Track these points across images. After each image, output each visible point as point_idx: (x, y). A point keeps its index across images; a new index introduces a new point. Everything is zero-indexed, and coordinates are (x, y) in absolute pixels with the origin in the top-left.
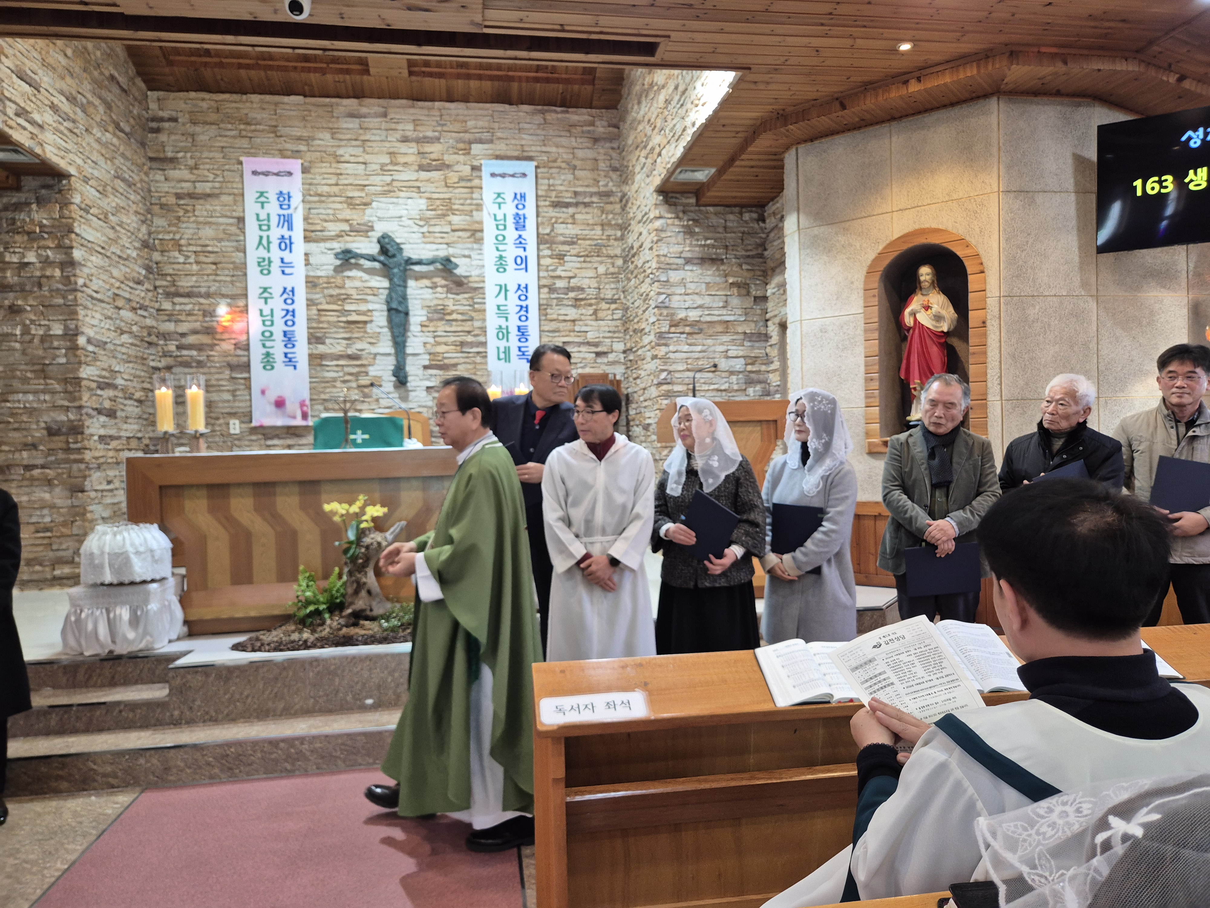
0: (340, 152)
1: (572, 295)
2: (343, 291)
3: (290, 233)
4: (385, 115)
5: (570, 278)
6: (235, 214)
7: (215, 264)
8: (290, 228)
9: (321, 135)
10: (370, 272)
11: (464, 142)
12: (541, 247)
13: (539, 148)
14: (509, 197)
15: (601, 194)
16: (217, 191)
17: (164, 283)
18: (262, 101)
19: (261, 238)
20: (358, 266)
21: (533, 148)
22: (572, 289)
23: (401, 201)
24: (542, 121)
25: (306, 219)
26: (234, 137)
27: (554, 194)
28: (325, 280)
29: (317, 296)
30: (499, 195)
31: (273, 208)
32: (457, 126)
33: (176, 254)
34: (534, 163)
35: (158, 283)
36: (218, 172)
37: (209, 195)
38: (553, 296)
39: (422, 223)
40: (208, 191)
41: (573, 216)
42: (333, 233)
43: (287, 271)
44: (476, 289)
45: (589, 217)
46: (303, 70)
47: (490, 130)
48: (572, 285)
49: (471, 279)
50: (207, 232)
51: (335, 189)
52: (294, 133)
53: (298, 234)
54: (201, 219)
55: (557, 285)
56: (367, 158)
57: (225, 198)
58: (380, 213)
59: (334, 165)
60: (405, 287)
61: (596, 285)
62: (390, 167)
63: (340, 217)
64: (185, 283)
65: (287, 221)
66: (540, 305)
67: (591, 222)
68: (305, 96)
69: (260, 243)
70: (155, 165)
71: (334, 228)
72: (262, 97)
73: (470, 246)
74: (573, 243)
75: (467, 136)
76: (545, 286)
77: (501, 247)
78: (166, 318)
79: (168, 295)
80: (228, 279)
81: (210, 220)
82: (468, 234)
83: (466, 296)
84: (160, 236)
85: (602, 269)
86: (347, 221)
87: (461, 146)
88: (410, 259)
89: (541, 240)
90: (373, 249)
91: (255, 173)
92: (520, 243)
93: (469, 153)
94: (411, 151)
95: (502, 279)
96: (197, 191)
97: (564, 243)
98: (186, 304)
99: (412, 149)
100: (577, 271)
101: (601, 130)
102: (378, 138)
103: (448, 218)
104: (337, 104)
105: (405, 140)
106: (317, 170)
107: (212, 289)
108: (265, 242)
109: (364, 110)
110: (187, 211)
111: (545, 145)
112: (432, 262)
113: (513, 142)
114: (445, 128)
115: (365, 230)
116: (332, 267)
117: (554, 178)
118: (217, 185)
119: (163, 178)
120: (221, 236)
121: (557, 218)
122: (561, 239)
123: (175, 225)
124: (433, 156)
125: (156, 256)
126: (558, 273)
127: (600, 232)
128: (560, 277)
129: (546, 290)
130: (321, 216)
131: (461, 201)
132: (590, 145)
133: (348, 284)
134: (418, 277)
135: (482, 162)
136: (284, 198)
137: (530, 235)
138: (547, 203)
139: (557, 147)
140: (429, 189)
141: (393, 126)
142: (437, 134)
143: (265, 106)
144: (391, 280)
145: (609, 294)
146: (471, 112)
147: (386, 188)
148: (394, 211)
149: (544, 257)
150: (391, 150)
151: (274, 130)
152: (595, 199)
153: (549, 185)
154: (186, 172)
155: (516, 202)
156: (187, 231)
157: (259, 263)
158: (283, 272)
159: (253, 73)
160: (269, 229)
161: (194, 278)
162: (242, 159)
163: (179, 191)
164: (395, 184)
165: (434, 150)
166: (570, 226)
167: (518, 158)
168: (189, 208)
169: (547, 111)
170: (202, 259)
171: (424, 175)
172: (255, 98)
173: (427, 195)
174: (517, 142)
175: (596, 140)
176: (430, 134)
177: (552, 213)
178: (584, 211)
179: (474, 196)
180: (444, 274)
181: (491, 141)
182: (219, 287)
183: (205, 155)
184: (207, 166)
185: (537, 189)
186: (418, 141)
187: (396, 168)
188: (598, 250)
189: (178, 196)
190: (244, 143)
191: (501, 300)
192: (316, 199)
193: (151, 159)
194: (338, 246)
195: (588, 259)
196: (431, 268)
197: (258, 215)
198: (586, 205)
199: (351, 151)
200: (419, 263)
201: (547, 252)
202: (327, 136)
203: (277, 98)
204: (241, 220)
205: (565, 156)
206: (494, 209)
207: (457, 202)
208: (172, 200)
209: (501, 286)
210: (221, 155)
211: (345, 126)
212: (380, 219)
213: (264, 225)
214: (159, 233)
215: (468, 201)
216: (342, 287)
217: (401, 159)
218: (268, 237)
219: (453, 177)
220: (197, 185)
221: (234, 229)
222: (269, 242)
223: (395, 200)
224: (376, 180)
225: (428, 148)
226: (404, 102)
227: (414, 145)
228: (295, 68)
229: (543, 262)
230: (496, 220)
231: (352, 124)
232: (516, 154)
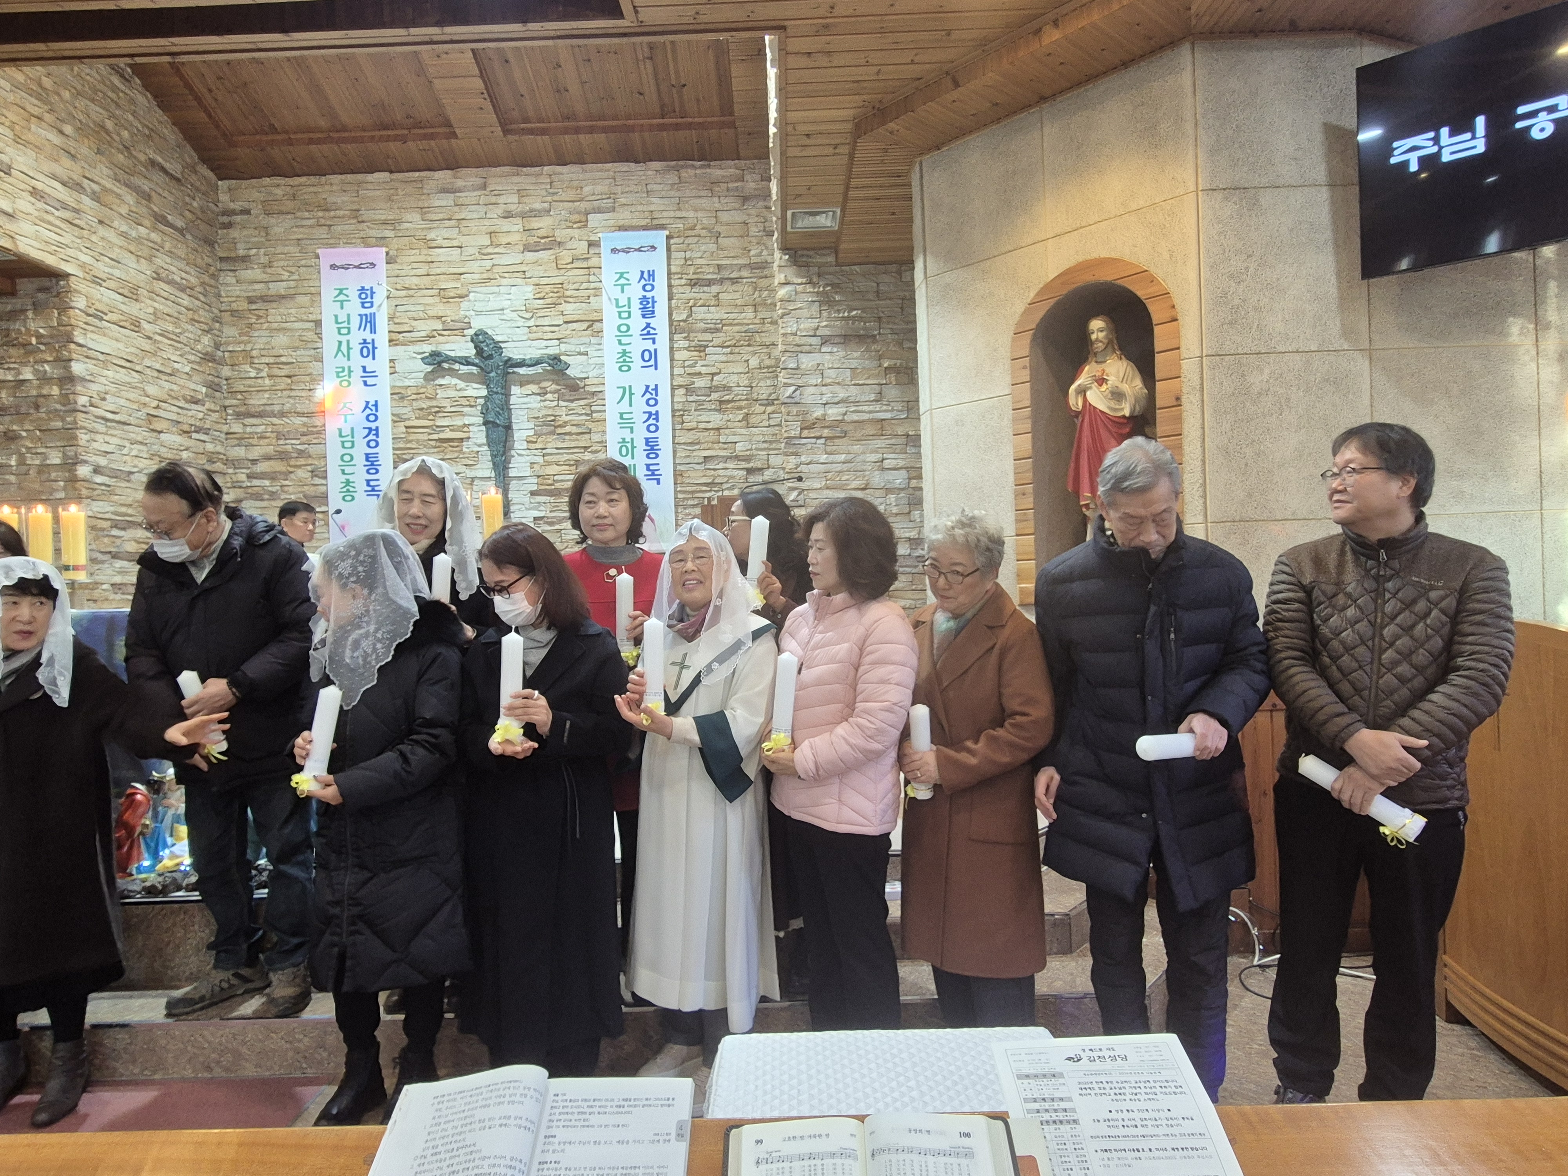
0: (431, 235)
1: (715, 396)
2: (434, 403)
3: (373, 336)
4: (484, 187)
5: (713, 374)
6: (311, 317)
7: (289, 377)
8: (373, 330)
9: (408, 217)
10: (467, 378)
11: (579, 213)
12: (676, 337)
13: (672, 214)
14: (634, 276)
15: (752, 267)
16: (292, 291)
17: (235, 402)
18: (343, 183)
19: (340, 343)
20: (452, 373)
21: (665, 214)
22: (716, 389)
23: (503, 289)
24: (677, 180)
25: (391, 319)
26: (311, 226)
27: (692, 270)
28: (414, 390)
29: (405, 410)
30: (622, 275)
31: (354, 308)
32: (571, 194)
33: (247, 367)
34: (667, 232)
35: (227, 402)
36: (293, 269)
37: (283, 297)
38: (691, 399)
39: (528, 315)
40: (283, 292)
41: (717, 296)
42: (423, 334)
43: (370, 381)
44: (594, 393)
45: (737, 295)
46: (381, 139)
47: (612, 196)
48: (714, 383)
49: (588, 382)
50: (282, 340)
51: (426, 281)
52: (379, 217)
53: (382, 338)
54: (275, 325)
55: (696, 385)
56: (464, 240)
57: (302, 300)
58: (479, 306)
59: (424, 252)
60: (508, 395)
61: (746, 382)
62: (490, 250)
63: (430, 313)
64: (257, 401)
65: (369, 322)
66: (674, 411)
67: (739, 302)
68: (391, 172)
69: (339, 349)
70: (225, 266)
71: (424, 327)
72: (343, 177)
73: (587, 340)
74: (717, 330)
75: (583, 205)
76: (681, 386)
77: (624, 340)
78: (236, 442)
79: (239, 415)
80: (304, 394)
81: (285, 325)
82: (585, 325)
83: (582, 402)
84: (230, 349)
85: (754, 362)
86: (440, 318)
87: (576, 217)
88: (510, 359)
89: (674, 328)
90: (468, 350)
91: (333, 267)
92: (648, 333)
93: (586, 226)
94: (516, 228)
95: (625, 379)
96: (270, 293)
97: (705, 331)
98: (259, 426)
99: (515, 225)
100: (722, 366)
101: (753, 185)
102: (475, 216)
103: (560, 308)
104: (428, 178)
105: (508, 215)
106: (405, 259)
107: (287, 407)
108: (344, 348)
109: (460, 183)
110: (260, 317)
111: (679, 209)
112: (537, 362)
113: (640, 208)
114: (556, 198)
115: (458, 328)
116: (422, 375)
117: (692, 250)
118: (292, 284)
119: (234, 280)
120: (297, 343)
121: (695, 299)
122: (702, 325)
123: (246, 334)
124: (541, 233)
125: (226, 371)
126: (698, 369)
127: (752, 315)
128: (700, 374)
129: (682, 391)
130: (410, 314)
131: (576, 286)
132: (737, 206)
133: (441, 394)
134: (524, 382)
135: (600, 235)
136: (366, 295)
137: (661, 323)
138: (683, 282)
139: (696, 211)
140: (536, 274)
141: (494, 199)
142: (546, 205)
143: (346, 187)
144: (488, 386)
145: (763, 392)
146: (588, 175)
147: (485, 276)
148: (494, 304)
149: (680, 349)
150: (492, 229)
151: (355, 214)
152: (745, 273)
153: (686, 259)
154: (258, 271)
155: (643, 282)
156: (260, 340)
157: (338, 373)
158: (365, 384)
159: (325, 147)
160: (349, 333)
161: (267, 396)
162: (319, 251)
163: (250, 294)
164: (496, 269)
165: (543, 224)
166: (712, 309)
167: (645, 228)
168: (261, 313)
169: (682, 167)
170: (276, 371)
171: (530, 256)
172: (336, 179)
173: (535, 280)
174: (645, 208)
175: (745, 199)
176: (537, 206)
177: (689, 293)
178: (732, 288)
179: (592, 278)
180: (555, 377)
181: (613, 210)
182: (294, 405)
183: (280, 249)
184: (282, 263)
185: (669, 265)
186: (523, 216)
187: (497, 250)
188: (749, 338)
189: (251, 300)
190: (322, 232)
191: (624, 406)
192: (404, 293)
193: (221, 259)
194: (427, 348)
195: (737, 350)
196: (538, 369)
197: (336, 316)
198: (734, 281)
199: (445, 233)
200: (522, 364)
201: (686, 344)
202: (416, 217)
203: (359, 177)
204: (318, 323)
205: (705, 221)
206: (616, 292)
207: (571, 287)
208: (243, 305)
209: (624, 388)
210: (297, 249)
211: (437, 203)
212: (479, 313)
213: (343, 328)
214: (228, 344)
215: (585, 286)
216: (434, 398)
217: (504, 239)
218: (348, 341)
219: (566, 256)
220: (271, 285)
221: (311, 335)
222: (349, 348)
223: (496, 289)
224: (474, 266)
225: (535, 223)
226: (506, 169)
227: (518, 220)
228: (373, 137)
229: (677, 356)
230: (617, 306)
231: (446, 200)
232: (643, 223)
